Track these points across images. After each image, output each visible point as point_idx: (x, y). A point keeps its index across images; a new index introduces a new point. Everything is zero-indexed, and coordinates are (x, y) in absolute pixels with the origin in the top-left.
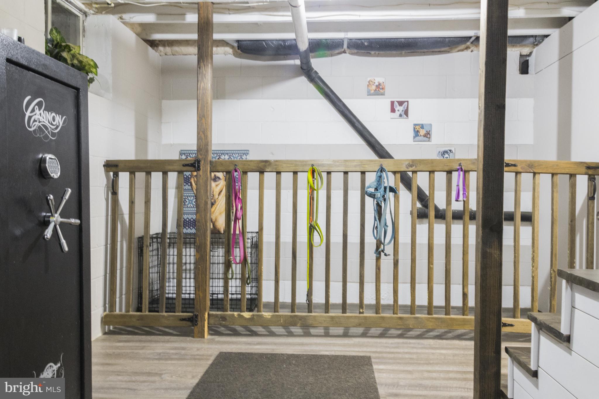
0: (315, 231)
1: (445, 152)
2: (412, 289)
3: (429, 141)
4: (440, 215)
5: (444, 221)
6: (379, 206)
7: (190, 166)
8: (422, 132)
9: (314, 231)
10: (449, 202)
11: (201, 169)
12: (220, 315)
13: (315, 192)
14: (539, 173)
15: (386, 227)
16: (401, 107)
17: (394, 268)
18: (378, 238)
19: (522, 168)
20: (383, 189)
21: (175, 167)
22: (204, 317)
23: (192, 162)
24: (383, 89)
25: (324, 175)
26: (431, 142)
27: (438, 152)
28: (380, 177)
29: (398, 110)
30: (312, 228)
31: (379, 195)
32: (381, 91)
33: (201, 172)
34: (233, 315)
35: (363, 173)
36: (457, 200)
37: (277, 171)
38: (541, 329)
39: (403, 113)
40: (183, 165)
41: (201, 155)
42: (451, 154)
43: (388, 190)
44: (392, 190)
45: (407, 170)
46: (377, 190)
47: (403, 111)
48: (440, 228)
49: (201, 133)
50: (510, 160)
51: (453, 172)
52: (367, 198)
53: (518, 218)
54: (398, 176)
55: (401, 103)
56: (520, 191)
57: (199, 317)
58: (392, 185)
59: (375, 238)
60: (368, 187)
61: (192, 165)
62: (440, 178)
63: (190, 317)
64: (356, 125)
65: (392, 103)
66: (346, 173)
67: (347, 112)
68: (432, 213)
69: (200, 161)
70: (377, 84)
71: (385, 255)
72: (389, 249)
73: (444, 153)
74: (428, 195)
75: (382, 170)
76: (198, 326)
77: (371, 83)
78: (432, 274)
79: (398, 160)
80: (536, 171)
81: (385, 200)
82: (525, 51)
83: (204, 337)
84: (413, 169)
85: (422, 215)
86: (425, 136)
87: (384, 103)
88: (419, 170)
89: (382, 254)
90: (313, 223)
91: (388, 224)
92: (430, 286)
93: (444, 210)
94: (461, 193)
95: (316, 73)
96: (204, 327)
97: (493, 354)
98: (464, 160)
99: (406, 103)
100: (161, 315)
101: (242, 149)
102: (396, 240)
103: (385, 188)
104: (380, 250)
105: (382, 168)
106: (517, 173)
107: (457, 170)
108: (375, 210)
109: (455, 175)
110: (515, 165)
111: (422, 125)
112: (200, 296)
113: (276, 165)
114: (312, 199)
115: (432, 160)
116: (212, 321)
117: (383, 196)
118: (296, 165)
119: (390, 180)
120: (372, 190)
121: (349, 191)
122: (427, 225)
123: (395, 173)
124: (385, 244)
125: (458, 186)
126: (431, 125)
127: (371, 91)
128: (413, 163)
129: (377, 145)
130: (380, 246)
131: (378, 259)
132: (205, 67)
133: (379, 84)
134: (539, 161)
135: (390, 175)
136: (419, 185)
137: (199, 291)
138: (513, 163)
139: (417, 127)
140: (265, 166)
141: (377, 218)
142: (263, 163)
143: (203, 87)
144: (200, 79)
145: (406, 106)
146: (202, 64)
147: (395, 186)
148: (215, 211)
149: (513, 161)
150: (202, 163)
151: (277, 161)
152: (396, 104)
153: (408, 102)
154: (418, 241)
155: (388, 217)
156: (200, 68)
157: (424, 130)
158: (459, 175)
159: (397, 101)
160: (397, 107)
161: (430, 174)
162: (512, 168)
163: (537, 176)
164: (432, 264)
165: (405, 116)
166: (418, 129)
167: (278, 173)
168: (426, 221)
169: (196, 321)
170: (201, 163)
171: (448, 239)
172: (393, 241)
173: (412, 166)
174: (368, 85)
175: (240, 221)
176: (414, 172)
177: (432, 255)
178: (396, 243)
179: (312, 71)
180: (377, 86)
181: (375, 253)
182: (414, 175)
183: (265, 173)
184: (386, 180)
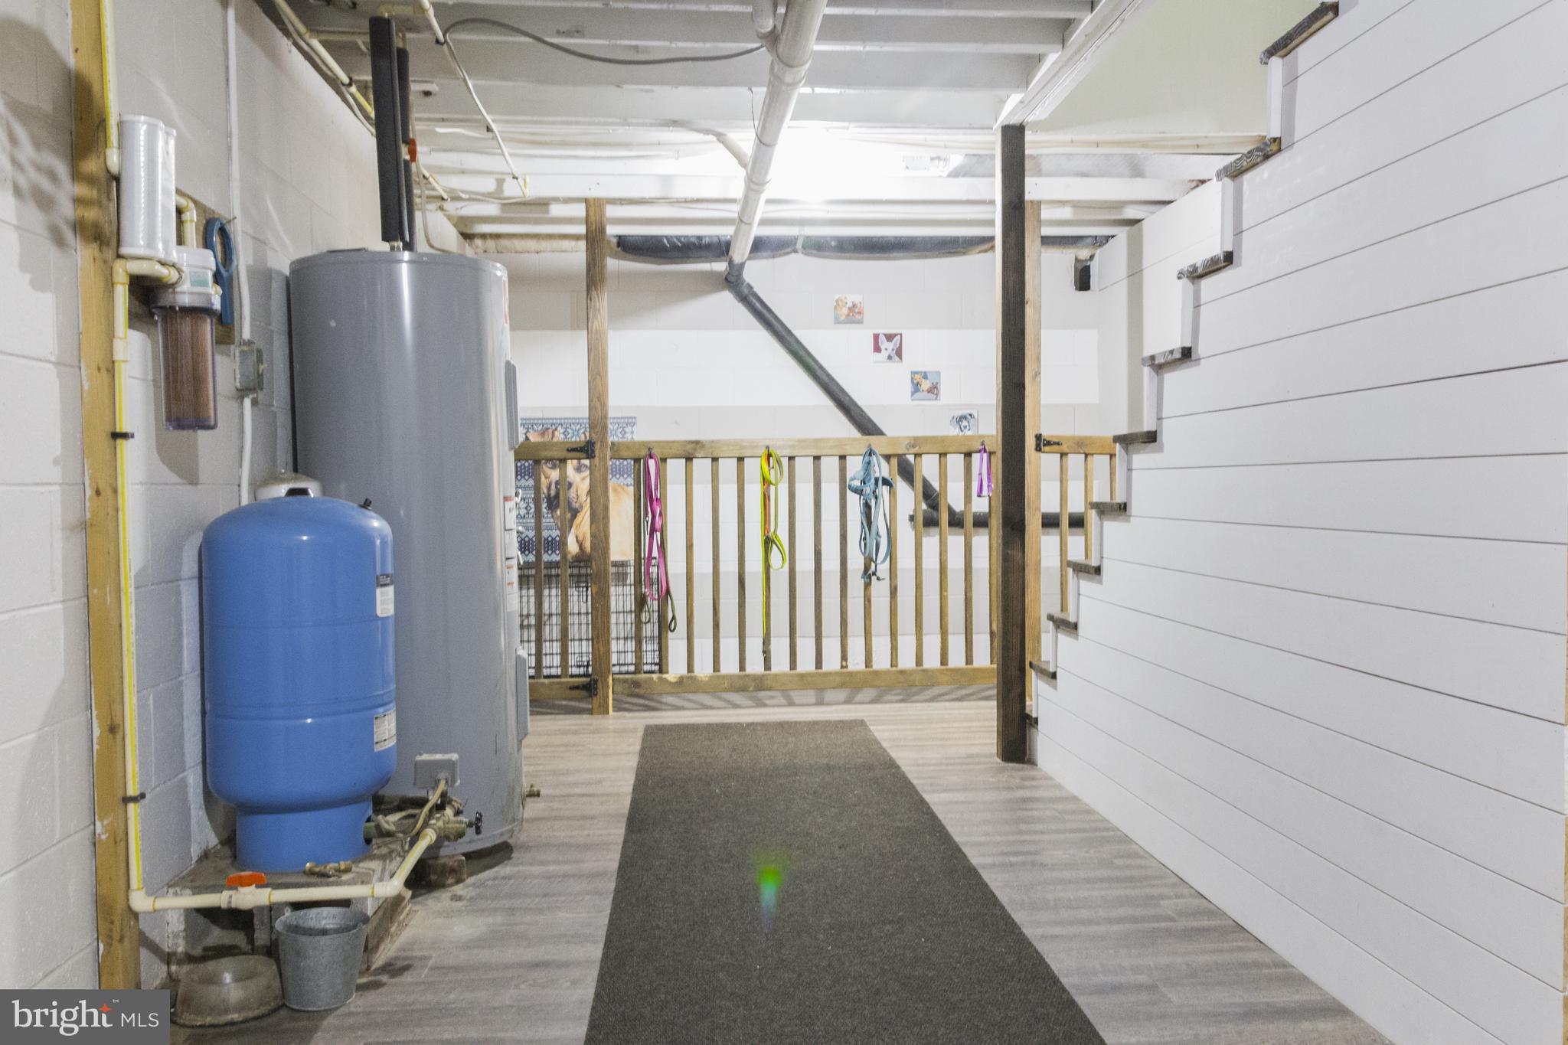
0: (774, 546)
1: (962, 418)
2: (918, 628)
3: (936, 399)
4: (956, 521)
5: (962, 531)
6: (867, 506)
7: (579, 451)
8: (926, 385)
9: (772, 547)
10: (968, 499)
11: (597, 455)
12: (632, 679)
13: (772, 488)
14: (1093, 454)
15: (878, 538)
16: (890, 343)
17: (891, 598)
18: (867, 554)
19: (1068, 447)
20: (873, 481)
21: (555, 453)
22: (608, 683)
23: (582, 445)
24: (860, 313)
25: (785, 462)
26: (940, 400)
27: (951, 418)
28: (869, 463)
29: (886, 349)
30: (768, 542)
31: (868, 490)
32: (858, 317)
33: (596, 460)
34: (652, 679)
35: (843, 458)
36: (979, 496)
37: (714, 456)
38: (1059, 627)
39: (893, 354)
40: (568, 450)
41: (596, 433)
42: (972, 421)
43: (880, 482)
44: (886, 482)
45: (906, 452)
46: (864, 483)
47: (893, 350)
48: (956, 541)
49: (595, 400)
50: (1052, 436)
51: (973, 455)
52: (850, 494)
53: (1065, 522)
54: (894, 461)
55: (890, 337)
56: (1067, 480)
57: (600, 685)
58: (886, 474)
59: (864, 554)
60: (852, 480)
61: (580, 450)
62: (955, 462)
63: (585, 683)
64: (819, 374)
65: (876, 337)
66: (817, 458)
67: (802, 353)
68: (944, 518)
69: (594, 443)
70: (850, 304)
71: (878, 579)
72: (883, 569)
73: (960, 418)
74: (938, 489)
75: (871, 453)
76: (598, 697)
77: (840, 303)
78: (946, 606)
79: (893, 438)
80: (1087, 452)
81: (876, 498)
82: (1084, 254)
83: (608, 713)
84: (916, 450)
85: (931, 522)
86: (930, 391)
87: (863, 337)
88: (924, 452)
89: (874, 578)
90: (770, 534)
91: (880, 533)
92: (943, 623)
93: (962, 513)
94: (985, 484)
95: (750, 287)
96: (608, 697)
97: (1018, 673)
98: (988, 436)
99: (899, 336)
100: (537, 683)
101: (624, 416)
102: (893, 557)
103: (877, 480)
104: (870, 572)
105: (871, 450)
106: (1063, 455)
107: (979, 451)
108: (861, 513)
109: (976, 457)
110: (1058, 444)
111: (925, 373)
112: (599, 651)
113: (711, 447)
114: (766, 498)
115: (942, 437)
116: (619, 689)
117: (874, 492)
118: (742, 448)
119: (883, 469)
120: (857, 483)
121: (822, 485)
122: (938, 537)
123: (888, 458)
124: (878, 562)
125: (980, 474)
126: (938, 373)
127: (841, 316)
128: (915, 442)
129: (852, 408)
130: (870, 564)
131: (867, 585)
132: (598, 297)
133: (854, 306)
134: (1091, 438)
135: (883, 462)
136: (925, 475)
137: (598, 642)
138: (1056, 440)
139: (917, 377)
140: (695, 449)
141: (865, 525)
142: (694, 445)
143: (596, 330)
144: (591, 315)
145: (899, 342)
146: (594, 293)
147: (890, 475)
148: (583, 523)
149: (1057, 437)
150: (598, 446)
151: (713, 442)
152: (882, 338)
153: (901, 335)
154: (925, 565)
155: (880, 524)
156: (591, 299)
157: (928, 381)
158: (982, 459)
159: (885, 335)
160: (884, 344)
161: (940, 457)
162: (1055, 448)
163: (1089, 458)
164: (946, 591)
165: (897, 358)
166: (918, 380)
167: (715, 460)
168: (935, 530)
169: (596, 689)
170: (596, 445)
171: (968, 553)
172: (888, 559)
173: (913, 447)
174: (835, 307)
175: (659, 534)
176: (917, 455)
177: (946, 577)
178: (893, 562)
179: (743, 284)
180: (850, 309)
181: (862, 578)
182: (918, 459)
183: (694, 459)
184: (876, 468)
